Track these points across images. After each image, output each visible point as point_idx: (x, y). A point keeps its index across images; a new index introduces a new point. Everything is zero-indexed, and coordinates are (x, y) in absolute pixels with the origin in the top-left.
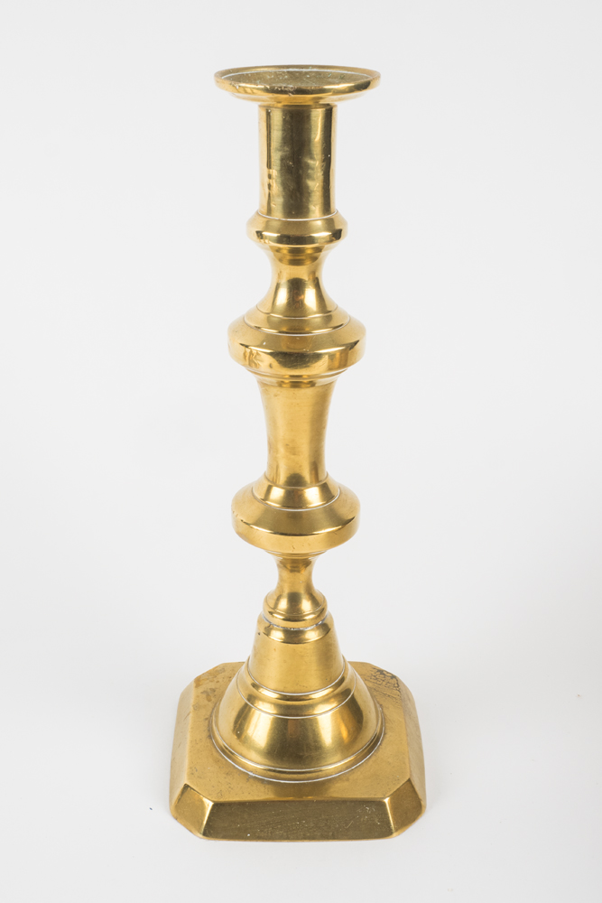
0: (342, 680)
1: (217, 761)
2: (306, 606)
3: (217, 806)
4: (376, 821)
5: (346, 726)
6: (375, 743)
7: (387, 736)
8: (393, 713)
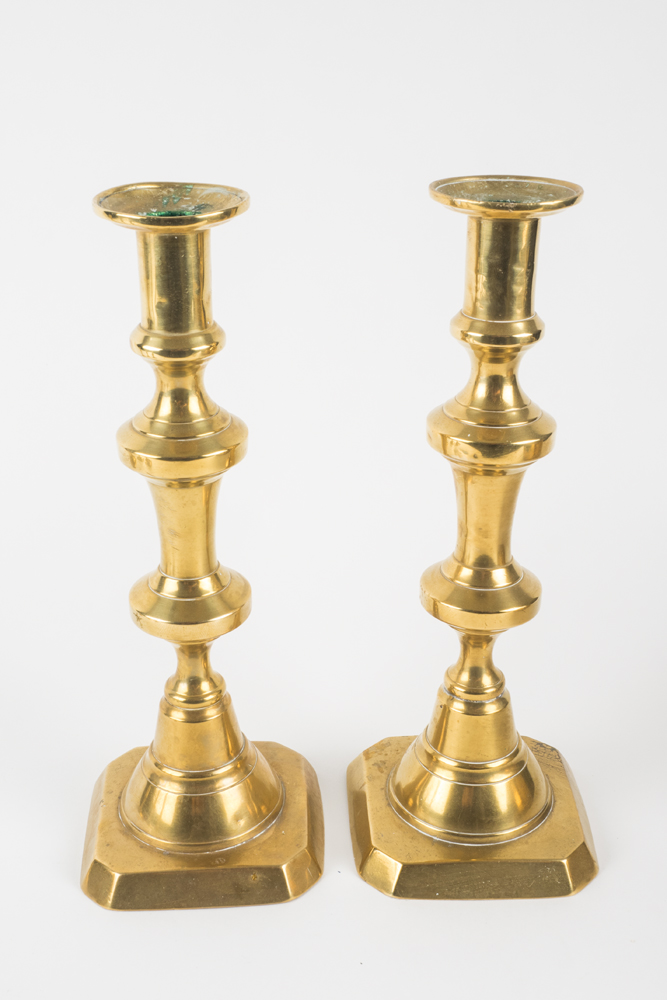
0: (517, 752)
1: (400, 827)
2: (486, 680)
3: (407, 869)
4: (557, 880)
5: (520, 794)
6: (546, 811)
7: (557, 803)
8: (557, 782)
